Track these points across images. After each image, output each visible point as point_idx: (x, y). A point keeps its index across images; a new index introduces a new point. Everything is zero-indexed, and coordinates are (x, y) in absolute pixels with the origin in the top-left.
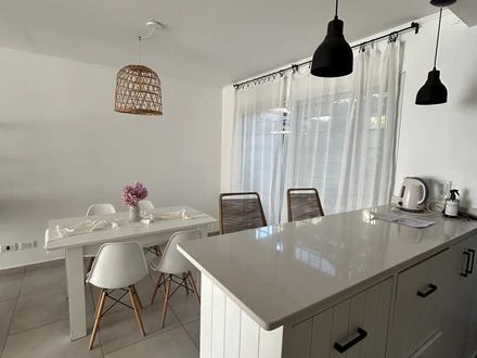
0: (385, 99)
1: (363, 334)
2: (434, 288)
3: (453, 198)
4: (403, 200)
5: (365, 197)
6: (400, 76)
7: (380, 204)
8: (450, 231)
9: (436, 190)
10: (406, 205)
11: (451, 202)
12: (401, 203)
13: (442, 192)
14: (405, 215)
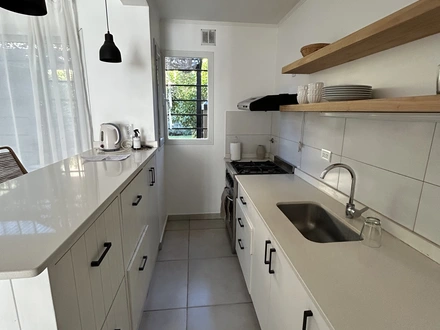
0: (69, 53)
1: (108, 245)
2: (139, 197)
3: (136, 135)
4: (104, 143)
5: (69, 147)
6: (78, 31)
7: (84, 150)
8: (138, 159)
9: (124, 131)
10: (107, 147)
11: (135, 139)
12: (102, 146)
13: (128, 133)
14: (108, 155)
